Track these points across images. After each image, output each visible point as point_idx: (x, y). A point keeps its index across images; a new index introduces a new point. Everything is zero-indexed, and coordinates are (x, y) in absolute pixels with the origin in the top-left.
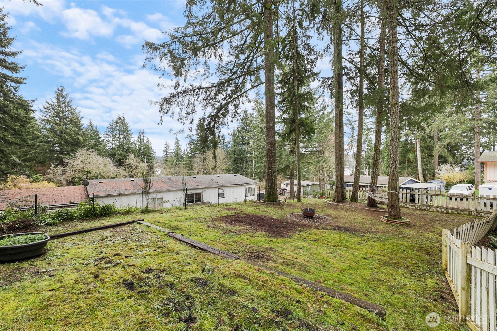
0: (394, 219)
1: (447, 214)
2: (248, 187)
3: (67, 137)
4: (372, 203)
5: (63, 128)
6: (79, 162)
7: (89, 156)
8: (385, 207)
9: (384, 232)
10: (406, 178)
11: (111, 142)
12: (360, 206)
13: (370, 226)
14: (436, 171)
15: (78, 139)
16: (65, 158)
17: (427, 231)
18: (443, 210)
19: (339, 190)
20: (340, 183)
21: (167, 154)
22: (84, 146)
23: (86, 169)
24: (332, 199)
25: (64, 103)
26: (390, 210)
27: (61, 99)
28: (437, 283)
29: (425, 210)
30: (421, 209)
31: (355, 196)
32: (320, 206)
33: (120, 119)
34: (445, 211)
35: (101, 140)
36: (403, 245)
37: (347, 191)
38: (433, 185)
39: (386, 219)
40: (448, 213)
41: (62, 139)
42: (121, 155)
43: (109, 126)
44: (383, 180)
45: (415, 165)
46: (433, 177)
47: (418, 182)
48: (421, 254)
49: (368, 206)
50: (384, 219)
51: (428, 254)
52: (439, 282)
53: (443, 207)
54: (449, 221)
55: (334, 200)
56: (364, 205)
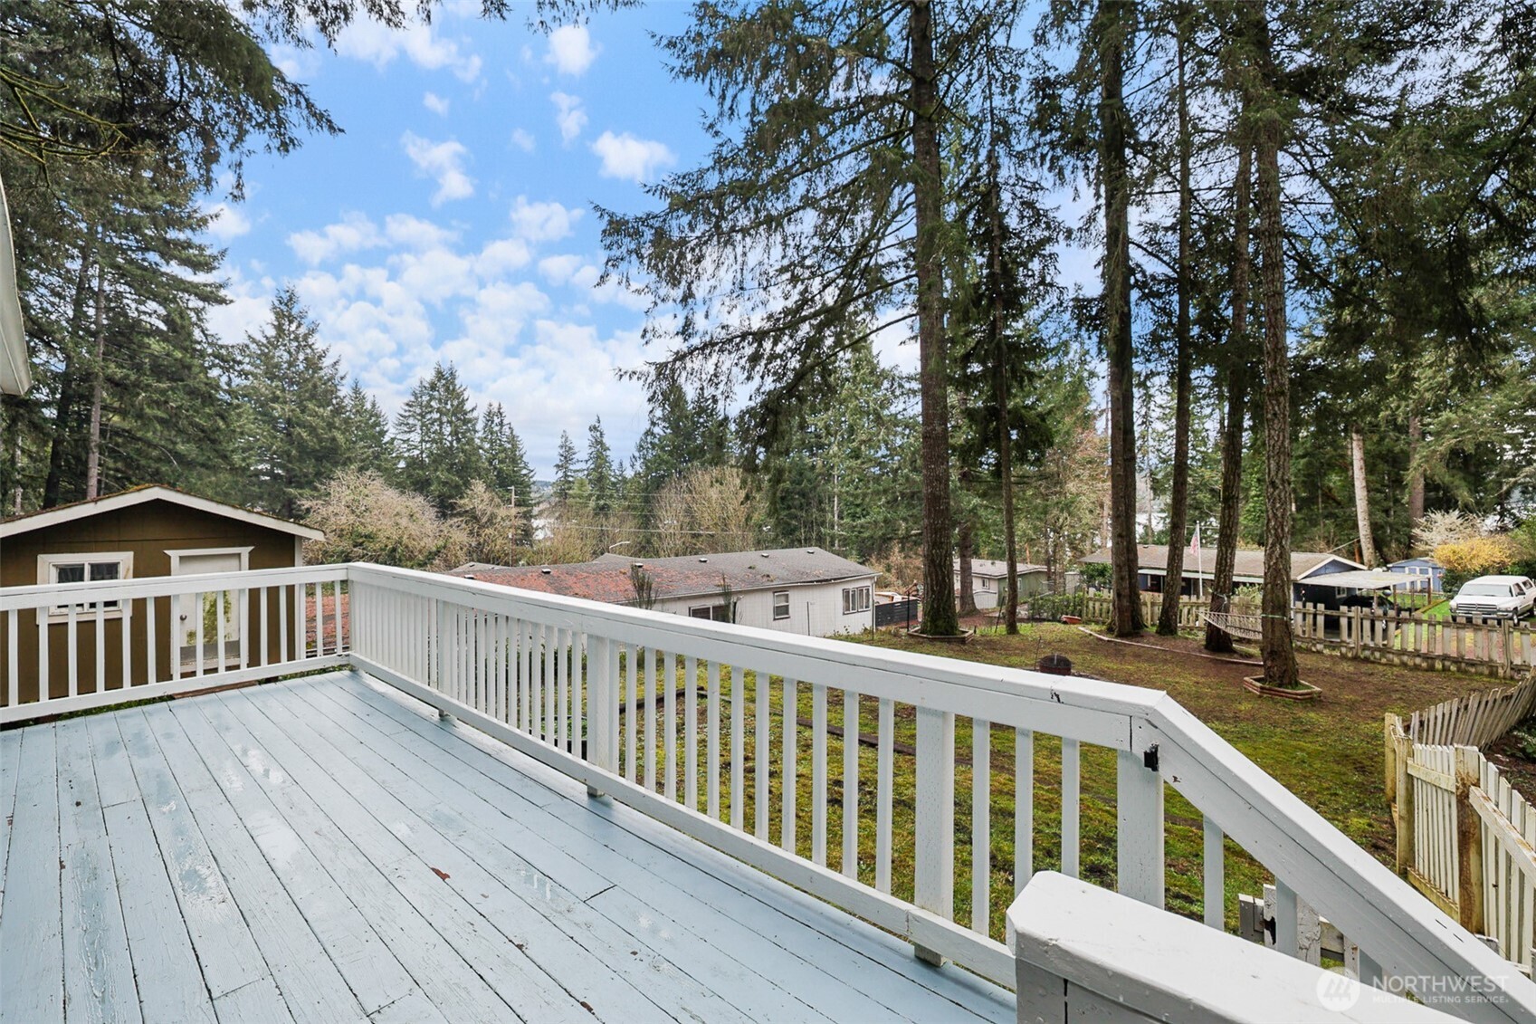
0: (1280, 686)
1: (1430, 674)
2: (850, 586)
3: (304, 435)
4: (1218, 642)
5: (293, 411)
6: (342, 508)
7: (366, 492)
8: (1255, 650)
9: (1252, 718)
10: (1317, 555)
11: (416, 447)
12: (1185, 647)
13: (1218, 702)
14: (1416, 531)
15: (334, 439)
16: (301, 495)
17: (1365, 719)
18: (1418, 661)
19: (1125, 603)
20: (1126, 584)
21: (566, 476)
22: (349, 460)
23: (361, 529)
24: (1104, 628)
25: (296, 339)
26: (1269, 663)
27: (286, 327)
28: (1370, 825)
29: (1366, 660)
30: (1355, 658)
31: (1169, 619)
32: (1076, 648)
33: (440, 375)
34: (1424, 665)
35: (386, 439)
36: (1302, 750)
37: (1145, 604)
38: (1401, 578)
39: (1259, 684)
40: (1431, 669)
41: (291, 443)
42: (445, 483)
43: (413, 399)
44: (1250, 560)
45: (1348, 511)
46: (1408, 550)
47: (1355, 569)
48: (1344, 770)
49: (1206, 647)
50: (1252, 682)
51: (1362, 769)
52: (1375, 823)
53: (1417, 654)
54: (1430, 693)
55: (1110, 630)
56: (1195, 645)
